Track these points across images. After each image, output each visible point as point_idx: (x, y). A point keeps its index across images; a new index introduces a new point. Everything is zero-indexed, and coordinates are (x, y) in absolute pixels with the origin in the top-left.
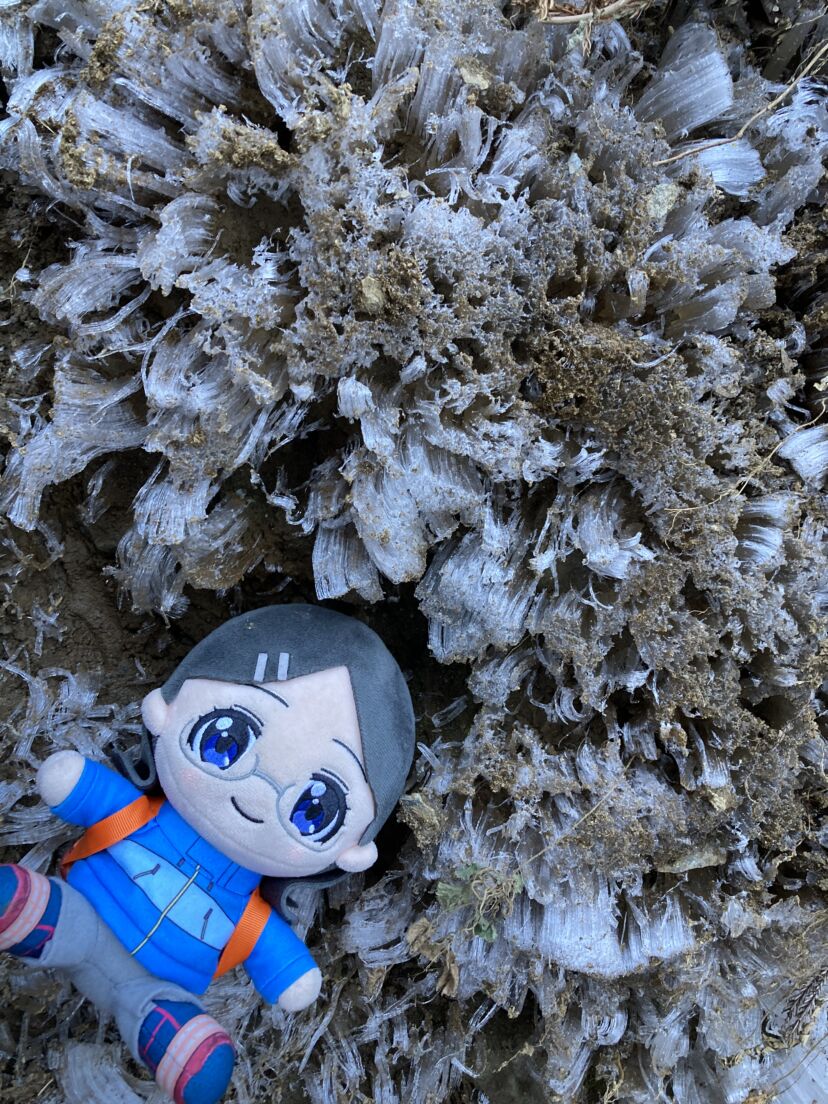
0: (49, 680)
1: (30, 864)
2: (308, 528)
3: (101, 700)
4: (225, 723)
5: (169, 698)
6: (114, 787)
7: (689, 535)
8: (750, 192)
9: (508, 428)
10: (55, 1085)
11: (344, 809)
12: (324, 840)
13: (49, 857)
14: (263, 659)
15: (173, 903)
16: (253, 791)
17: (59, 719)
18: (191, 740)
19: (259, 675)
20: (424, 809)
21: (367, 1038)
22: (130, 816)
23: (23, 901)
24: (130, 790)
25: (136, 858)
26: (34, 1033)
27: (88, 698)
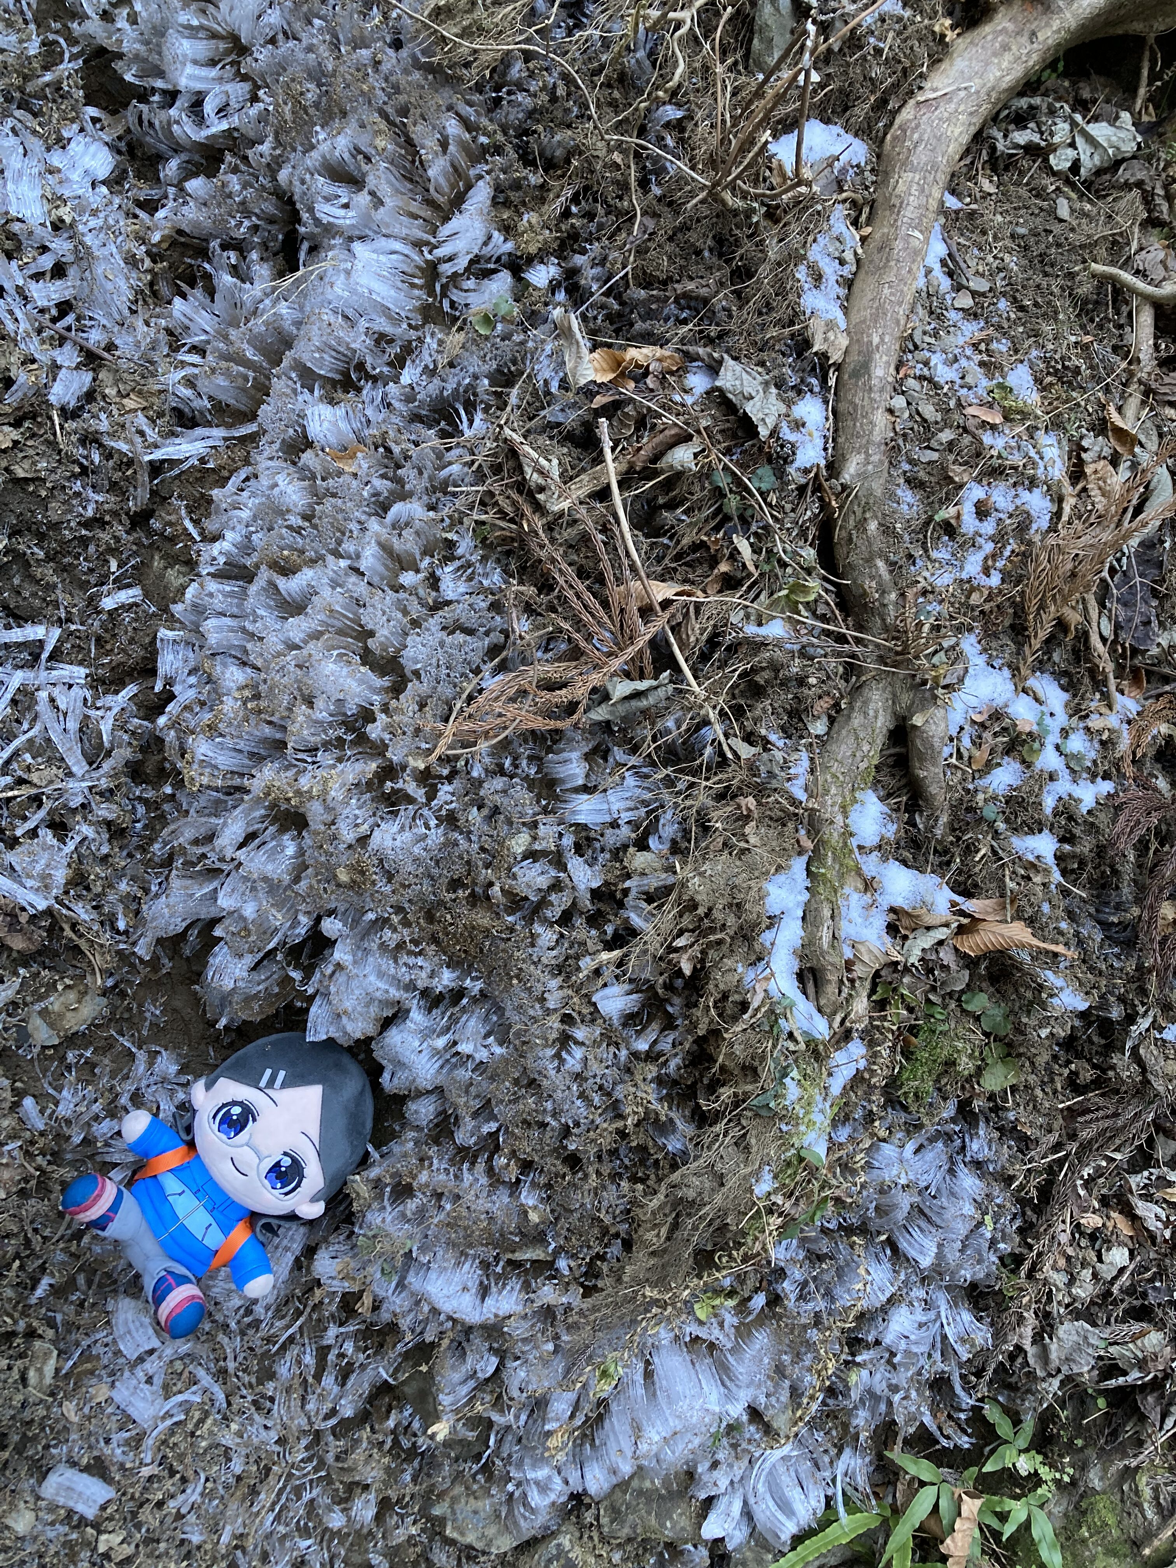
0: (149, 1052)
1: (117, 1175)
2: (310, 991)
3: (180, 1072)
4: (236, 1110)
5: (208, 1087)
6: (167, 1138)
7: (524, 1043)
9: (420, 961)
10: (108, 1323)
11: (302, 1177)
12: (286, 1194)
13: (130, 1173)
14: (268, 1072)
15: (187, 1216)
16: (246, 1156)
17: (152, 1080)
18: (214, 1117)
19: (262, 1084)
20: (360, 1185)
21: (325, 1342)
22: (173, 1157)
23: (99, 1196)
24: (178, 1140)
25: (172, 1184)
26: (100, 1286)
27: (174, 1068)
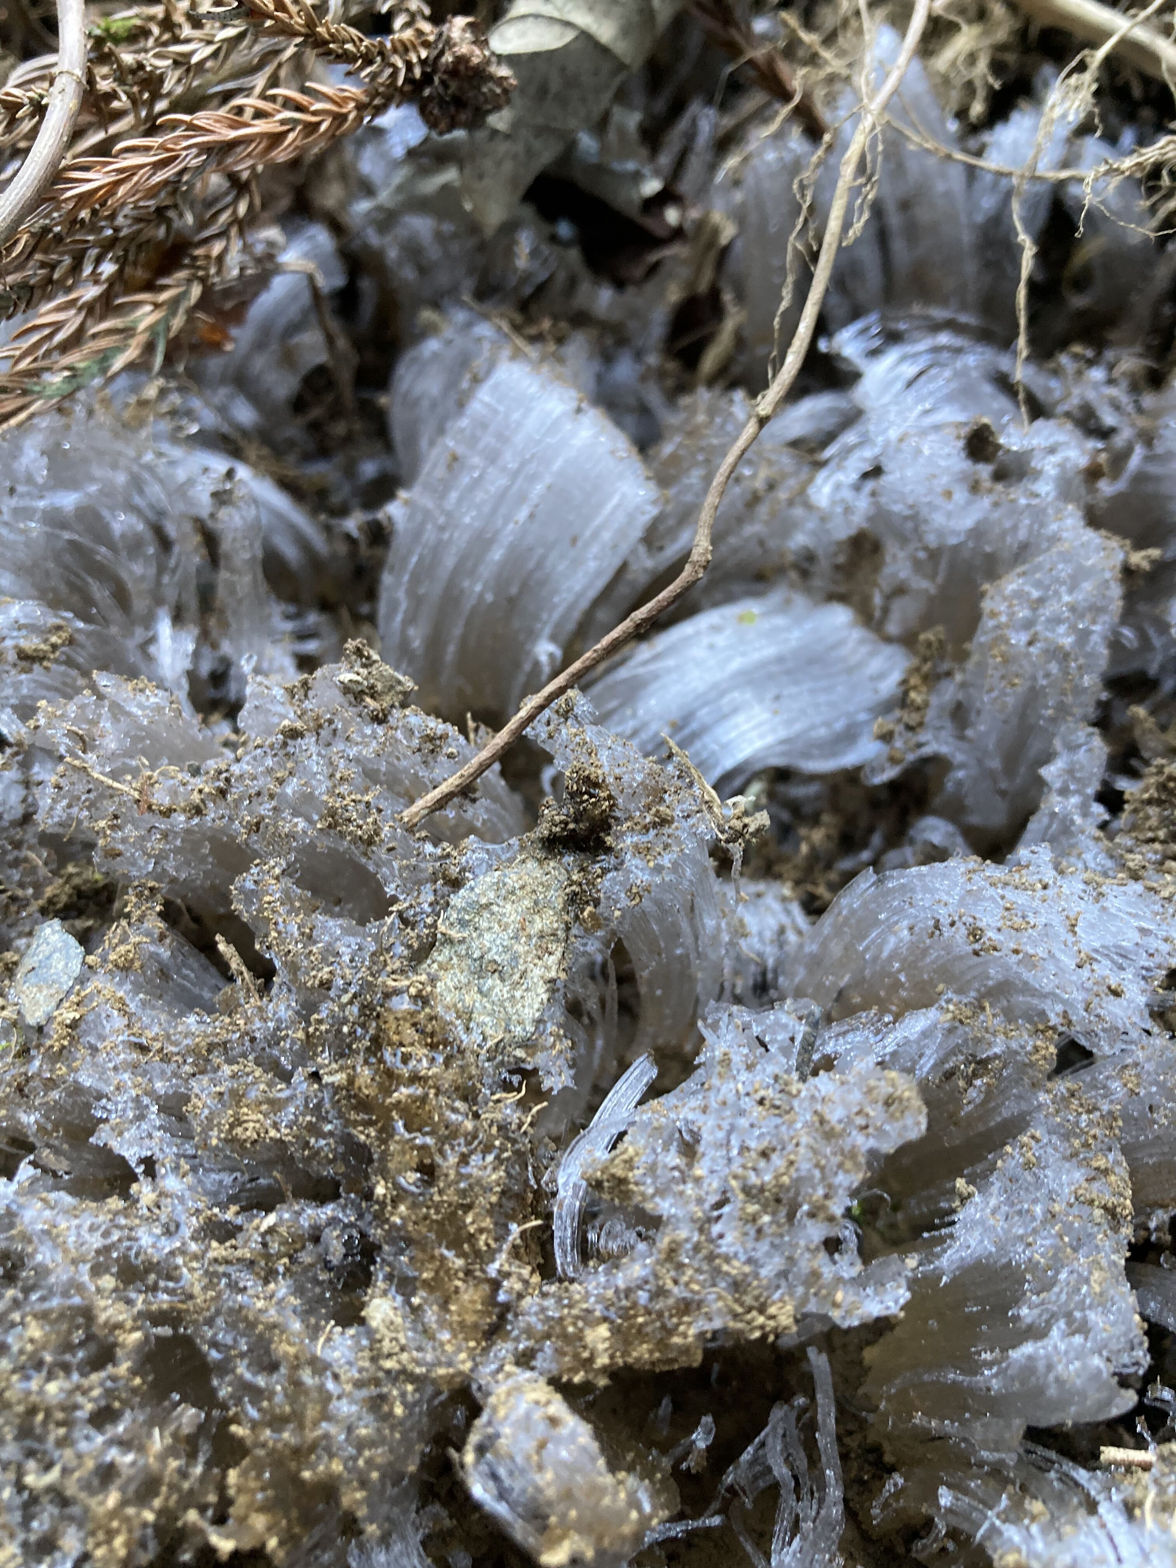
8: (886, 737)
